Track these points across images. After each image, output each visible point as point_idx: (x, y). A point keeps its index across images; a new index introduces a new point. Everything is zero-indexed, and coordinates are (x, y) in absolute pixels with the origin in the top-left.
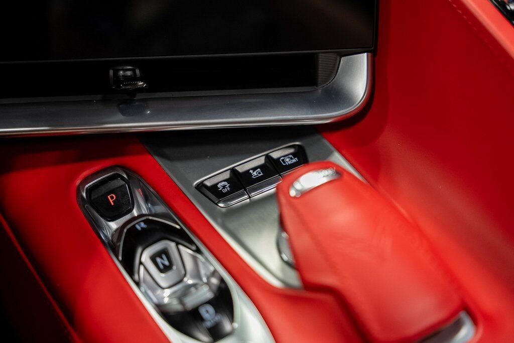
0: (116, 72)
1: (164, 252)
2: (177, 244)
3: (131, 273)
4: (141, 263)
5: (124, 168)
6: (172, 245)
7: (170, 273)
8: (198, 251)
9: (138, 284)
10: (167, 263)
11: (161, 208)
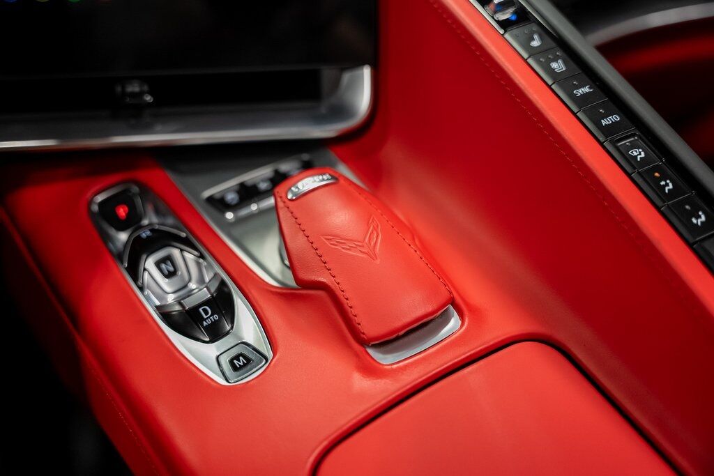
0: (123, 88)
1: (169, 259)
2: (182, 250)
3: (135, 279)
4: (145, 269)
5: (136, 183)
6: (176, 253)
7: (175, 279)
8: (202, 256)
9: (141, 289)
10: (171, 269)
11: (170, 220)
